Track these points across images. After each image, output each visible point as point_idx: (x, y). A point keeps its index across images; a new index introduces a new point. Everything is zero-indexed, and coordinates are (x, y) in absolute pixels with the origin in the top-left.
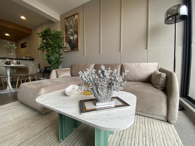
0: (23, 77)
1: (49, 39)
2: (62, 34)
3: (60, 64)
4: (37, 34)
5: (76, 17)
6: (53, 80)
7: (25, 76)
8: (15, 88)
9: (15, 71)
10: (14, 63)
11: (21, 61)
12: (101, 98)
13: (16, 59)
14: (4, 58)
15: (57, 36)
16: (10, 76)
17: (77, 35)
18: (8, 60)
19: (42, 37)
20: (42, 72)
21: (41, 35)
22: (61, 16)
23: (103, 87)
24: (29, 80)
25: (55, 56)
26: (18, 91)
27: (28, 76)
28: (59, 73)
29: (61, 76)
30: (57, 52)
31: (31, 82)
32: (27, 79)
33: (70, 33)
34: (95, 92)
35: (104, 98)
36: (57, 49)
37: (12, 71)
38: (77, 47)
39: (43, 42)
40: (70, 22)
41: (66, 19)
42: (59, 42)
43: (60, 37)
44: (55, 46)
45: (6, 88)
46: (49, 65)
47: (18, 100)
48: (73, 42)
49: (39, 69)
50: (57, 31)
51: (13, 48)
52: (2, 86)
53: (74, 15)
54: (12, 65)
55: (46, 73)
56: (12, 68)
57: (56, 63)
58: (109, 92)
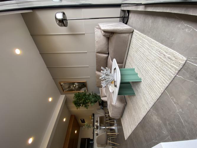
2: (75, 93)
3: (97, 95)
17: (75, 83)
19: (79, 106)
22: (62, 94)
28: (103, 96)
29: (106, 94)
30: (89, 96)
35: (113, 77)
38: (84, 83)
40: (66, 88)
41: (63, 90)
43: (78, 95)
44: (84, 98)
46: (98, 102)
47: (120, 118)
48: (81, 86)
53: (61, 85)
55: (103, 105)
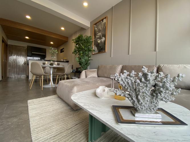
0: (60, 76)
1: (81, 44)
2: (92, 38)
3: (88, 66)
4: (73, 40)
5: (105, 21)
6: (83, 79)
7: (62, 75)
8: (55, 84)
9: (56, 71)
10: (55, 65)
11: (60, 63)
12: (142, 109)
13: (57, 61)
14: (49, 61)
15: (87, 41)
16: (53, 74)
17: (105, 37)
18: (52, 62)
19: (76, 43)
20: (74, 72)
21: (75, 41)
22: (91, 23)
23: (145, 95)
24: (65, 78)
25: (85, 58)
26: (57, 87)
27: (64, 75)
28: (87, 73)
29: (89, 77)
30: (87, 55)
31: (66, 81)
32: (63, 77)
33: (99, 37)
34: (134, 99)
35: (147, 109)
36: (87, 53)
37: (54, 70)
39: (76, 47)
40: (99, 27)
41: (96, 24)
42: (89, 46)
43: (90, 41)
44: (86, 49)
45: (49, 83)
46: (80, 66)
47: (56, 94)
48: (100, 45)
49: (72, 70)
50: (88, 37)
51: (55, 53)
52: (47, 81)
53: (102, 20)
54: (54, 66)
55: (77, 73)
56: (54, 68)
57: (85, 65)
58: (154, 102)
